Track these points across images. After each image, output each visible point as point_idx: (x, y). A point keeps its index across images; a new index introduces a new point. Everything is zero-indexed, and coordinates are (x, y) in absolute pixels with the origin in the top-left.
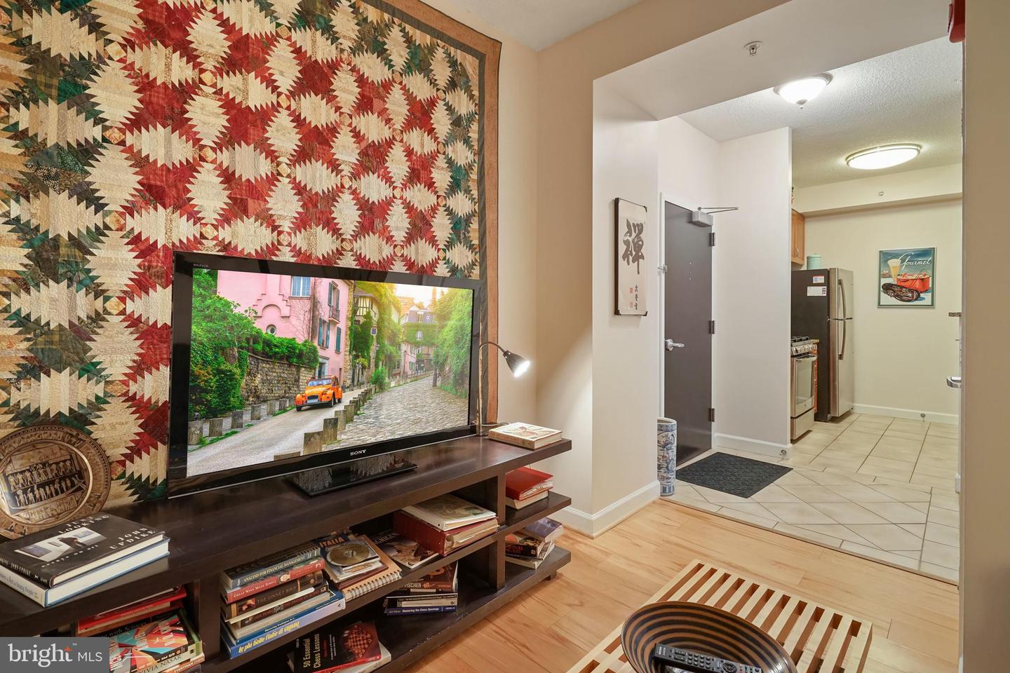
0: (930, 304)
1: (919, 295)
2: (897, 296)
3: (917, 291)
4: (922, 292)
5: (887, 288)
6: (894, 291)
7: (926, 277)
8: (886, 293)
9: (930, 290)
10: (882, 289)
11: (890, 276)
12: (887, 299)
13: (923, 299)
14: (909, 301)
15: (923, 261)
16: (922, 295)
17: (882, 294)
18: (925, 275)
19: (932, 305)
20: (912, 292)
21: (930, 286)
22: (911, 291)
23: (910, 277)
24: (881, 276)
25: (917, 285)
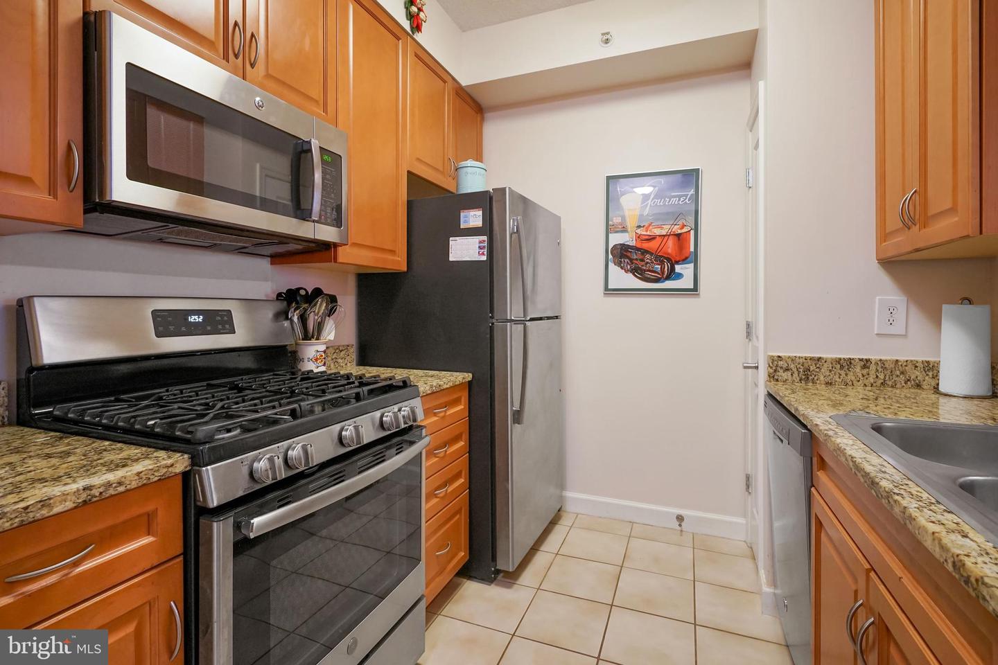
0: (692, 286)
1: (673, 269)
2: (637, 271)
3: (669, 260)
4: (677, 262)
6: (631, 260)
7: (685, 230)
8: (619, 264)
9: (692, 257)
10: (610, 256)
11: (624, 230)
12: (622, 278)
13: (679, 276)
14: (657, 280)
15: (680, 197)
16: (678, 268)
17: (611, 265)
18: (683, 226)
19: (695, 289)
20: (662, 263)
21: (692, 249)
22: (660, 259)
23: (657, 232)
24: (609, 229)
25: (670, 247)
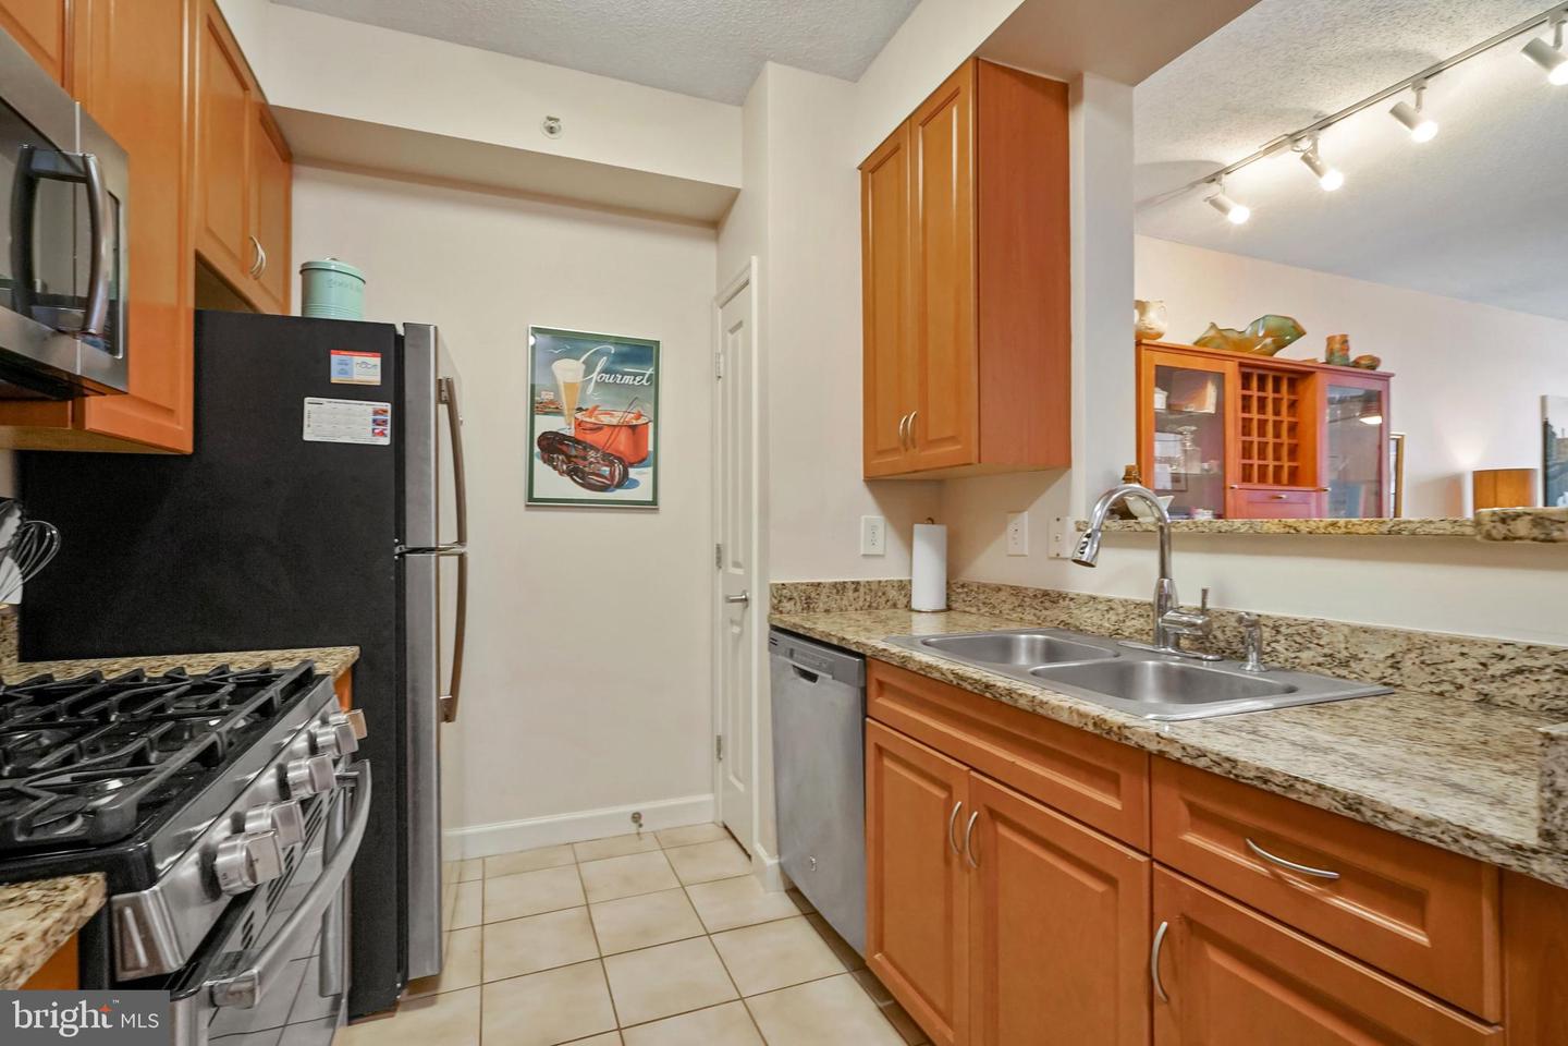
0: (650, 499)
1: (625, 474)
2: (574, 473)
3: (621, 460)
4: (632, 465)
5: (551, 446)
6: (569, 457)
7: (640, 422)
8: (548, 461)
9: (651, 459)
10: (537, 449)
11: (558, 412)
12: (553, 483)
13: (635, 483)
14: (604, 488)
15: (636, 375)
16: (633, 473)
17: (538, 462)
18: (639, 416)
19: (655, 502)
20: (611, 464)
21: (651, 448)
22: (609, 458)
23: (606, 420)
24: (536, 407)
25: (622, 442)
